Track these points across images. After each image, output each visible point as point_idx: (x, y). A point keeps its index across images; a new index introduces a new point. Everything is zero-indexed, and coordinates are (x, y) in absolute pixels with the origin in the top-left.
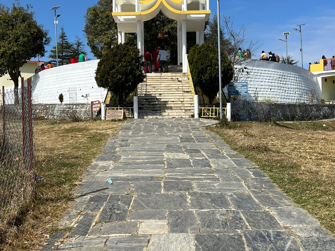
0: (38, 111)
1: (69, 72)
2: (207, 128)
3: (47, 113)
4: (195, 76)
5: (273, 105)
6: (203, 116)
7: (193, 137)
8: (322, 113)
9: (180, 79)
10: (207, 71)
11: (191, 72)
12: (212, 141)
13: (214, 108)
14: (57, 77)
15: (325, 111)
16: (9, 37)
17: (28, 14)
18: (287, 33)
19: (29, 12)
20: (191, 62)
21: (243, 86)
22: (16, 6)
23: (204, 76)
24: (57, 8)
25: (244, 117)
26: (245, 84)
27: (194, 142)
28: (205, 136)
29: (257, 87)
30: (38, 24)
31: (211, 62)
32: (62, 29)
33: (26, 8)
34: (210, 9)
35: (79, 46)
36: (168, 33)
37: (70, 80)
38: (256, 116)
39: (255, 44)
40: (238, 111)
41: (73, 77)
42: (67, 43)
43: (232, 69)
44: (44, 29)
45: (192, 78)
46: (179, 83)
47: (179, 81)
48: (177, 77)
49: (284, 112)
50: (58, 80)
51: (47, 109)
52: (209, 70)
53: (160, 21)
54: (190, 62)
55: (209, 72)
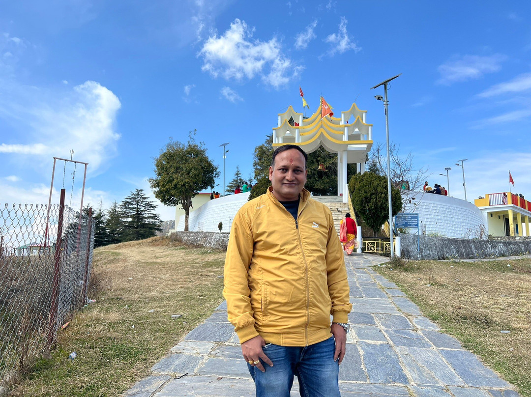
0: (199, 238)
1: (233, 202)
2: (375, 268)
3: (206, 240)
4: (357, 205)
5: (445, 240)
6: (366, 251)
7: (358, 285)
8: (497, 250)
9: (340, 209)
10: (372, 200)
11: (353, 201)
12: (387, 294)
13: (380, 242)
14: (222, 207)
15: (501, 248)
16: (182, 170)
17: (201, 151)
18: (448, 168)
19: (202, 149)
20: (352, 190)
21: (413, 218)
22: (191, 143)
23: (368, 205)
24: (226, 144)
25: (415, 253)
26: (415, 215)
27: (361, 296)
28: (374, 284)
29: (422, 220)
30: (209, 159)
31: (376, 189)
32: (237, 168)
33: (199, 145)
34: (372, 138)
35: (251, 182)
36: (329, 168)
37: (233, 210)
38: (428, 252)
39: (425, 172)
40: (408, 246)
41: (235, 207)
42: (241, 180)
43: (400, 199)
44: (214, 164)
45: (354, 208)
46: (338, 213)
47: (338, 211)
48: (337, 207)
49: (458, 248)
50: (223, 209)
51: (206, 237)
52: (374, 198)
53: (322, 157)
54: (351, 192)
55: (373, 201)
